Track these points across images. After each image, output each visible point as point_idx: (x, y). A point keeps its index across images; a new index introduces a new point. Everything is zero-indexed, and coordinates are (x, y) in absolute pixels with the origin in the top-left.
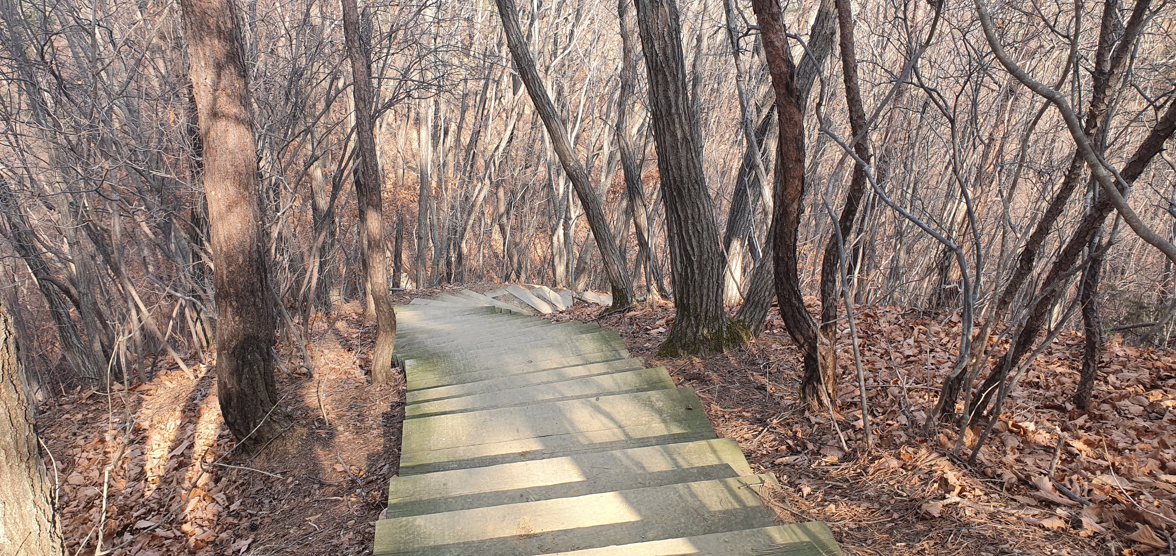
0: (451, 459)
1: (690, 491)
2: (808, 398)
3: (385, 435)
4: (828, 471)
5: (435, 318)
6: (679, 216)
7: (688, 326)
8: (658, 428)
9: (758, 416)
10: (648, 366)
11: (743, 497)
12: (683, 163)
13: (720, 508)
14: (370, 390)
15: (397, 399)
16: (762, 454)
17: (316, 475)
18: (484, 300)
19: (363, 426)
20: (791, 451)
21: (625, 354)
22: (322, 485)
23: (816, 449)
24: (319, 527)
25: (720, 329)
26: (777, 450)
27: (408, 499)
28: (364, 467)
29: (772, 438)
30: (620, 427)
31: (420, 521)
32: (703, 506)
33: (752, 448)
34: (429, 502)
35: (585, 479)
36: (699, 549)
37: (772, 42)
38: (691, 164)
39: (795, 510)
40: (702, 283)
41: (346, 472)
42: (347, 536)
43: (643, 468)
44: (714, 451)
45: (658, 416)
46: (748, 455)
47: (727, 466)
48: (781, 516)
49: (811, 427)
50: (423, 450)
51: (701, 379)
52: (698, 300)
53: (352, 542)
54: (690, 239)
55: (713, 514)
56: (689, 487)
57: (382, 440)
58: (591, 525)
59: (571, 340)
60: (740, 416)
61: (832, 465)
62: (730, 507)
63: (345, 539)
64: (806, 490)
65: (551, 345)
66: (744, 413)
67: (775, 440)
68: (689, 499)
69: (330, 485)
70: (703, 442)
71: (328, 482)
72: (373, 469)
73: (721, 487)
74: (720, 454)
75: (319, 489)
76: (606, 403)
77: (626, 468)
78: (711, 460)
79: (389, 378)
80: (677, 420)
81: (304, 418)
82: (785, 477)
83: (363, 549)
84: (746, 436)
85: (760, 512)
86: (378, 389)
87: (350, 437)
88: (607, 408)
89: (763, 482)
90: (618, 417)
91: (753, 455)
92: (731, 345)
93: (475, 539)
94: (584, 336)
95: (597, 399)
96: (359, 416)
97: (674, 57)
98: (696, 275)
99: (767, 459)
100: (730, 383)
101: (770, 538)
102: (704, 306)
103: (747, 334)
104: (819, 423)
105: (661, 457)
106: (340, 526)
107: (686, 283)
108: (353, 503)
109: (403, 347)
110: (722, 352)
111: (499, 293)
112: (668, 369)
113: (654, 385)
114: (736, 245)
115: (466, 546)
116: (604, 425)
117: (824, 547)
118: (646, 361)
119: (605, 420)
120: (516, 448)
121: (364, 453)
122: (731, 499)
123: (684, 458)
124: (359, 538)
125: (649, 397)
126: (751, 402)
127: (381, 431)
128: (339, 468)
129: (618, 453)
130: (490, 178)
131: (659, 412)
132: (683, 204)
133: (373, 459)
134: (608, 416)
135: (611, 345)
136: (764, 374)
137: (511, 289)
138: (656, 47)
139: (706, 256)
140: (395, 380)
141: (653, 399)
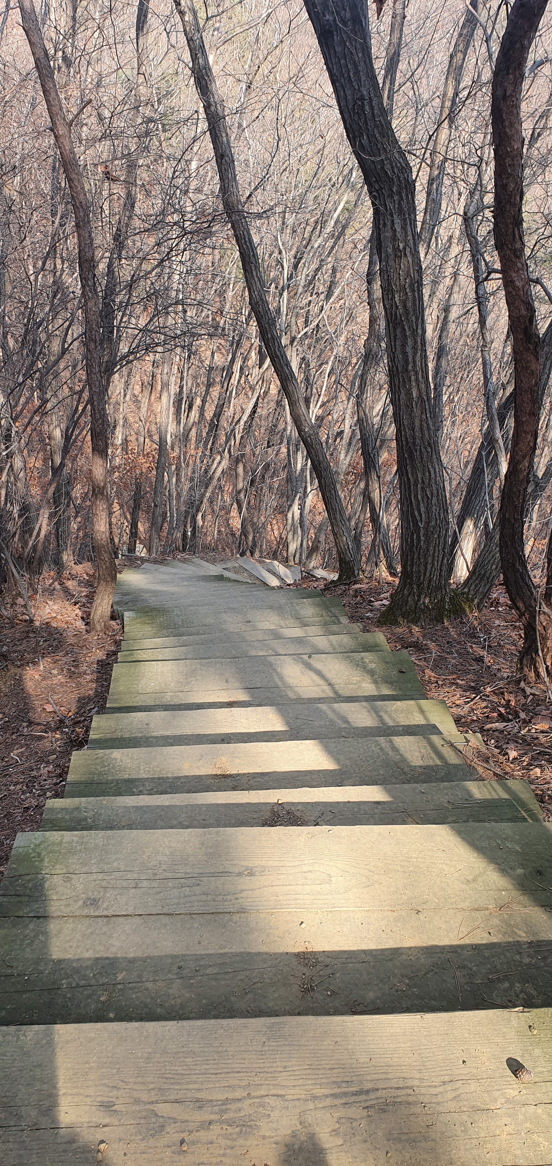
0: (158, 703)
1: (393, 744)
2: (526, 669)
3: (97, 681)
4: (537, 738)
5: (162, 582)
6: (409, 479)
7: (410, 594)
8: (368, 688)
9: (472, 684)
10: (366, 630)
11: (446, 755)
12: (417, 423)
13: (421, 763)
14: (87, 639)
15: (113, 648)
16: (473, 720)
17: (26, 713)
18: (214, 570)
19: (77, 671)
20: (502, 718)
21: (344, 620)
22: (31, 723)
23: (527, 719)
24: (21, 760)
25: (443, 600)
26: (488, 716)
27: (109, 736)
28: (74, 709)
29: (483, 705)
30: (330, 684)
31: (117, 754)
32: (404, 760)
33: (462, 714)
34: (130, 740)
35: (288, 729)
36: (393, 797)
37: (512, 282)
38: (425, 425)
39: (498, 771)
40: (428, 550)
41: (55, 712)
42: (47, 769)
43: (348, 722)
44: (422, 711)
45: (369, 677)
46: (458, 721)
47: (434, 727)
48: (484, 776)
49: (526, 697)
50: (131, 693)
51: (418, 647)
52: (422, 568)
53: (50, 775)
54: (419, 505)
55: (413, 769)
56: (391, 741)
57: (94, 685)
58: (288, 770)
59: (291, 603)
60: (453, 683)
61: (542, 732)
62: (431, 763)
63: (44, 771)
64: (513, 754)
65: (271, 607)
66: (458, 681)
67: (486, 707)
68: (390, 753)
69: (39, 724)
70: (412, 702)
71: (38, 721)
72: (82, 711)
73: (425, 743)
74: (427, 714)
75: (27, 727)
76: (317, 662)
77: (331, 721)
78: (418, 720)
79: (107, 627)
80: (388, 681)
81: (19, 660)
82: (493, 741)
83: (61, 782)
84: (458, 702)
85: (462, 770)
86: (96, 638)
87: (63, 680)
88: (318, 666)
89: (468, 741)
90: (328, 675)
91: (463, 720)
92: (452, 617)
93: (170, 775)
94: (305, 600)
95: (310, 657)
96: (74, 661)
97: (414, 310)
98: (422, 542)
99: (476, 724)
100: (448, 653)
101: (469, 793)
102: (428, 574)
103: (469, 607)
104: (534, 695)
105: (367, 714)
106: (41, 760)
107: (411, 550)
108: (57, 740)
109: (126, 603)
110: (443, 623)
111: (229, 565)
112: (386, 636)
113: (368, 648)
114: (469, 525)
115: (161, 781)
116: (314, 681)
117: (523, 804)
118: (365, 627)
119: (315, 677)
120: (224, 698)
121: (75, 696)
122: (433, 755)
123: (390, 716)
124: (58, 771)
125: (362, 658)
126: (467, 672)
127: (94, 676)
128: (49, 708)
129: (323, 707)
130: (229, 451)
131: (371, 673)
132: (413, 467)
133: (83, 701)
134: (319, 673)
135: (331, 611)
136: (483, 648)
137: (241, 562)
138: (397, 299)
139: (433, 523)
140: (114, 630)
141: (367, 660)
